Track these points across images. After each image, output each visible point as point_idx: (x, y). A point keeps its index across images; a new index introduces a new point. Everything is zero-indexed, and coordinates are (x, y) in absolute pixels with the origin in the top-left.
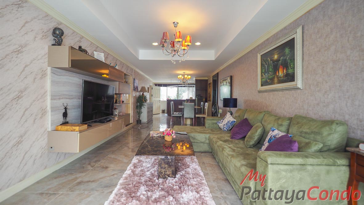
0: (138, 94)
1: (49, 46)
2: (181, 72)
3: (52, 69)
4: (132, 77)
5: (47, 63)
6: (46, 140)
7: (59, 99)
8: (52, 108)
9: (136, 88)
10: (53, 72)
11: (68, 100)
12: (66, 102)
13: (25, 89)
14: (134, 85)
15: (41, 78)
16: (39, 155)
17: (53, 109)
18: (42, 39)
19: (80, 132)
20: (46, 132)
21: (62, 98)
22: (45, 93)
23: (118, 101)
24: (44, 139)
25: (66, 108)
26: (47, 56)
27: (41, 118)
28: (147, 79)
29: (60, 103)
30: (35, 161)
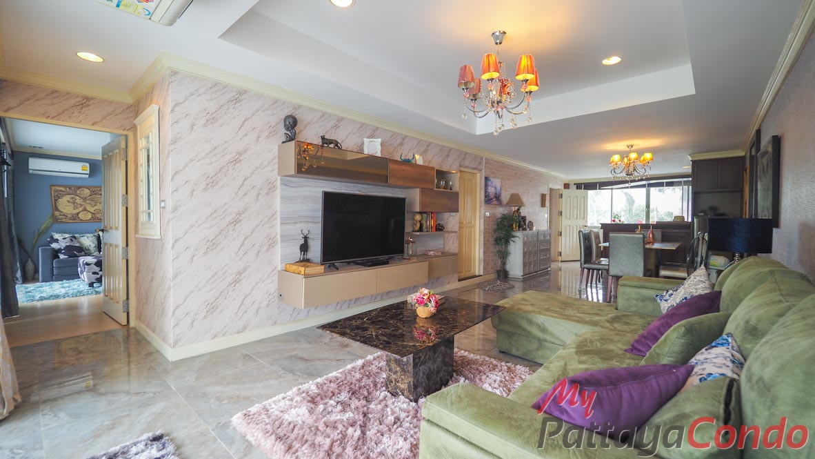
0: (500, 211)
1: (279, 146)
2: (621, 145)
3: (281, 179)
4: (481, 174)
5: (276, 172)
6: (276, 282)
7: (295, 223)
8: (282, 236)
9: (492, 197)
10: (283, 184)
11: (310, 225)
12: (305, 227)
13: (245, 210)
14: (486, 192)
15: (268, 194)
16: (265, 303)
17: (285, 238)
18: (268, 137)
19: (307, 276)
20: (275, 271)
21: (301, 222)
22: (273, 215)
23: (424, 227)
24: (273, 282)
25: (306, 238)
26: (277, 160)
27: (268, 250)
28: (541, 174)
29: (297, 230)
30: (259, 311)
